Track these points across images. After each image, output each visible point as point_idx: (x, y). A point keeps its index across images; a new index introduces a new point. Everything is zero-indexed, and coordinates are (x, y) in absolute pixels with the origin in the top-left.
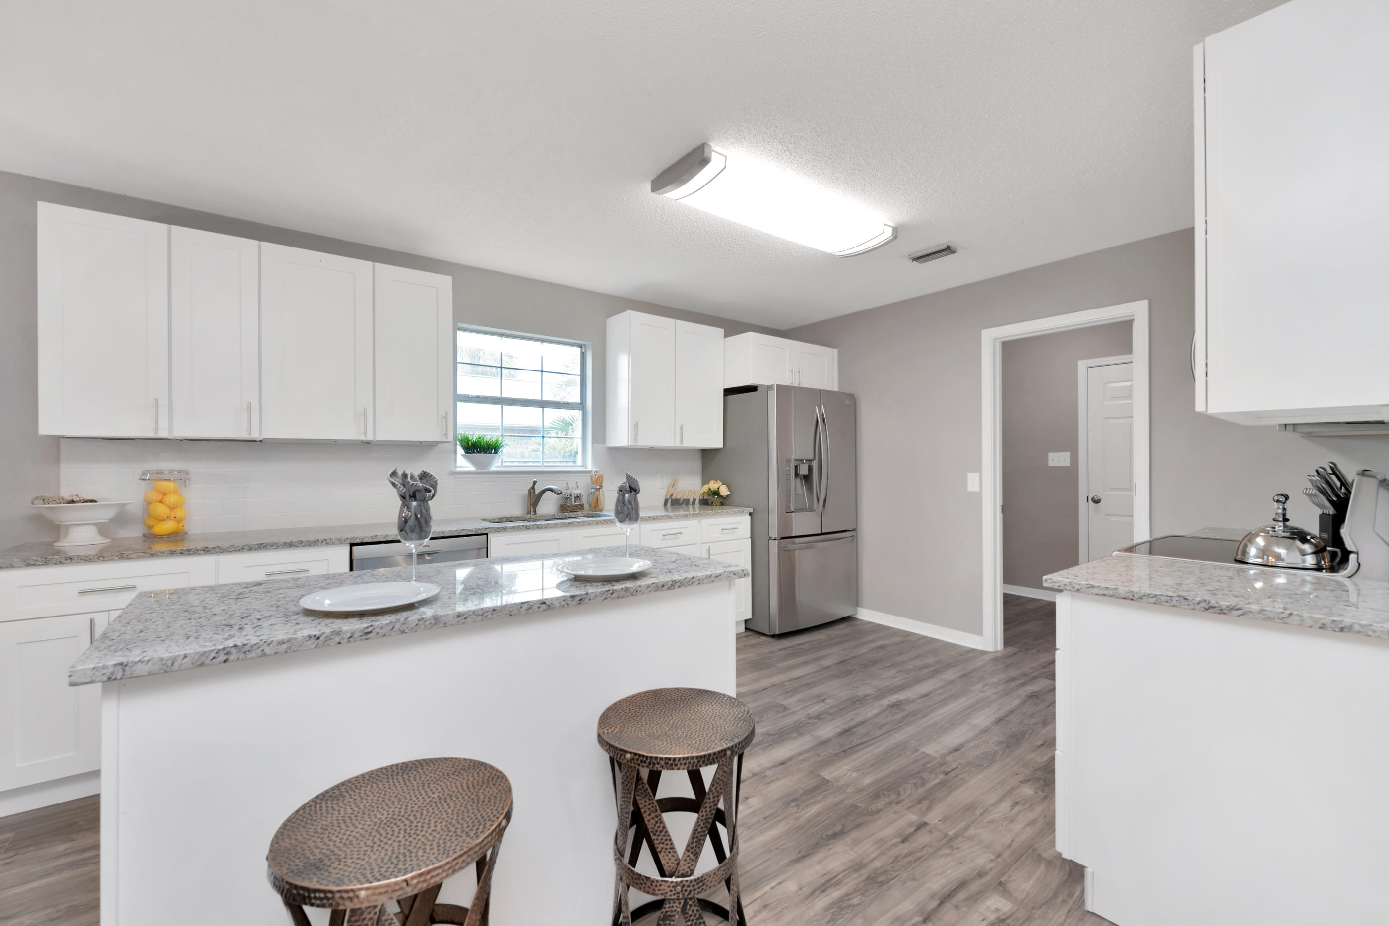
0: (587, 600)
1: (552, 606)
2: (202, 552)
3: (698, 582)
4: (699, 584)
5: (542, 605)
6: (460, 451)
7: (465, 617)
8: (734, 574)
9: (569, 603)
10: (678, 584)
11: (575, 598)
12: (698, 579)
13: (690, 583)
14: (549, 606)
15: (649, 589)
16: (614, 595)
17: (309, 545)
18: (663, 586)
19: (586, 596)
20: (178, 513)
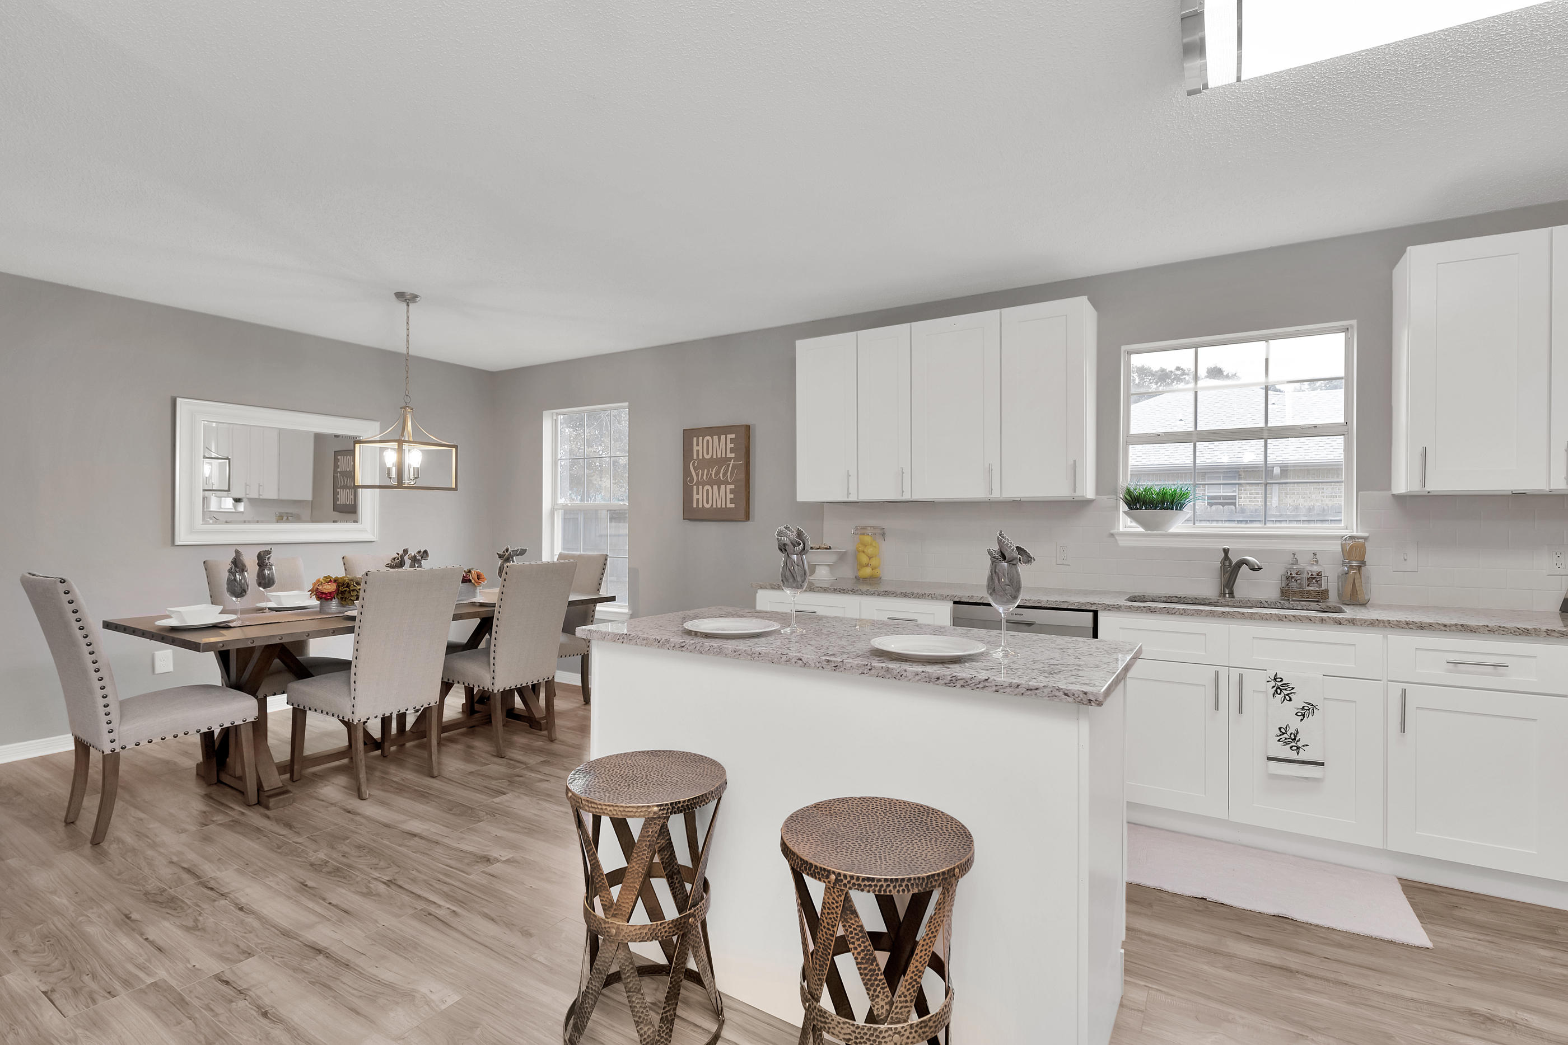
0: (842, 669)
1: (807, 664)
2: (851, 592)
3: (994, 688)
4: (997, 691)
5: (798, 661)
6: (1123, 507)
7: (739, 653)
8: (1066, 694)
9: (824, 666)
10: (962, 682)
11: (830, 663)
12: (994, 683)
13: (980, 686)
14: (805, 664)
15: (917, 678)
16: (873, 671)
17: (918, 598)
18: (938, 679)
19: (841, 664)
20: (874, 562)
